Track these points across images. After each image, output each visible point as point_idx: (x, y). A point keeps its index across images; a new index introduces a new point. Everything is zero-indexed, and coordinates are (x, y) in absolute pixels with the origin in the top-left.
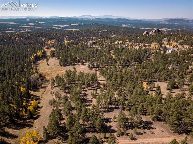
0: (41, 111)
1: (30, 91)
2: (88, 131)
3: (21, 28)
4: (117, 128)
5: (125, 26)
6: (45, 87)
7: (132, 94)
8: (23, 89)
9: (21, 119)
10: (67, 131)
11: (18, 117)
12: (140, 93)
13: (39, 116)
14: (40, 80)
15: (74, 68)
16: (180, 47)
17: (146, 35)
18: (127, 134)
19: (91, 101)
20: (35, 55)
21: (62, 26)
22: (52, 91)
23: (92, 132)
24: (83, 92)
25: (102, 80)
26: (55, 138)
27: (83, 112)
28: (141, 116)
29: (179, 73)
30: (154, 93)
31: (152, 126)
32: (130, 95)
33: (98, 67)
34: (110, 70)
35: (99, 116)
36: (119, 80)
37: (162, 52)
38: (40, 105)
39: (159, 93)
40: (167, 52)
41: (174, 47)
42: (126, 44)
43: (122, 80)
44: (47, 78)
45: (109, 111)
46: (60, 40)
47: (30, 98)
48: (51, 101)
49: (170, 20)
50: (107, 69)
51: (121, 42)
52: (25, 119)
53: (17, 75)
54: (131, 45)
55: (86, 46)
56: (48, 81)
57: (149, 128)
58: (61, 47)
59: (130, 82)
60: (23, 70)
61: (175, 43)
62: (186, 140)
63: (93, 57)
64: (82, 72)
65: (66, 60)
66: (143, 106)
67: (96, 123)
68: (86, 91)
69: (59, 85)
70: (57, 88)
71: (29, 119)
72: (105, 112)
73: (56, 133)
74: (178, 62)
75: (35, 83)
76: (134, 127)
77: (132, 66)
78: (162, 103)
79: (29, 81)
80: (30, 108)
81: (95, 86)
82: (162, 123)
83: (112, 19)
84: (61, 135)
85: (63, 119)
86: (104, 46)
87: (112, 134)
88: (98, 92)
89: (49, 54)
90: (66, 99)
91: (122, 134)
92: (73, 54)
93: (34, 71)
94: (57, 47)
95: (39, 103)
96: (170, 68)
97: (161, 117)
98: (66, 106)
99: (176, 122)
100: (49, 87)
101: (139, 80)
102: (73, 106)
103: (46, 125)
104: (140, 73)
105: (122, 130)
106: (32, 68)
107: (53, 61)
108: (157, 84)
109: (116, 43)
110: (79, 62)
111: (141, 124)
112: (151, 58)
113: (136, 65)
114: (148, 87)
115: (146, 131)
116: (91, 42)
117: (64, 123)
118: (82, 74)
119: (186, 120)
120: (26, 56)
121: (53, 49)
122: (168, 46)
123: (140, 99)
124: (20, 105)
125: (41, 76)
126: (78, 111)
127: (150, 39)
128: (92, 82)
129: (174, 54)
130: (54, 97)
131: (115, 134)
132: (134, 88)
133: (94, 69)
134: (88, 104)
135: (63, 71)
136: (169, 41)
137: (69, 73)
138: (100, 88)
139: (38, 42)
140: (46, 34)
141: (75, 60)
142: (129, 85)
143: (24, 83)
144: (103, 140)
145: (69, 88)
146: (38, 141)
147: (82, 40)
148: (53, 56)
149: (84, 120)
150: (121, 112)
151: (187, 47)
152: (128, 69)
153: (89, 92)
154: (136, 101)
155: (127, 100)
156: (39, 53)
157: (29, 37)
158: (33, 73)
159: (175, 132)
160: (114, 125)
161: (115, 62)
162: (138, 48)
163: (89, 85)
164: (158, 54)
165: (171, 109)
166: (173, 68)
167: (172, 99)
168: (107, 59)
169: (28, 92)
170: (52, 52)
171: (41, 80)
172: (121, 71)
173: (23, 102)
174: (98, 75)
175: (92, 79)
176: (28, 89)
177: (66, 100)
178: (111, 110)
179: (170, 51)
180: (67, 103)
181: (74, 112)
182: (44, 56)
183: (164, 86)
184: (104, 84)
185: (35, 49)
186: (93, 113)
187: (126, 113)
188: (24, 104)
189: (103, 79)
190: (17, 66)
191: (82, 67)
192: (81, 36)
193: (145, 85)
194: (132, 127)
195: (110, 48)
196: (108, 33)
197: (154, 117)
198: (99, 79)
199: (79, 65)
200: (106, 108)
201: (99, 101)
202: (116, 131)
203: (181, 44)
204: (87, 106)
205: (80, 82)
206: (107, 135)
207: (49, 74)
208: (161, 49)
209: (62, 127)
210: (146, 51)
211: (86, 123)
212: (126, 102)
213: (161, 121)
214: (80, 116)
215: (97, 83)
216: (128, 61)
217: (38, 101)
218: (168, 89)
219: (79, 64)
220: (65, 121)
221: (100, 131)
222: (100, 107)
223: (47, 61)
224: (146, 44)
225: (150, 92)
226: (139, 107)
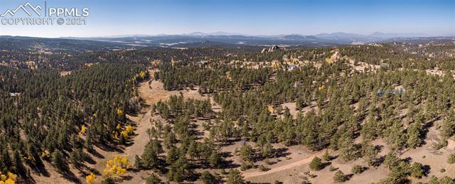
0: (135, 139)
1: (127, 115)
2: (199, 167)
3: (127, 47)
4: (241, 161)
5: (241, 43)
6: (144, 113)
7: (257, 121)
8: (119, 112)
9: (112, 142)
10: (167, 165)
11: (109, 139)
12: (267, 119)
13: (133, 143)
14: (139, 104)
15: (181, 93)
16: (300, 62)
17: (264, 52)
18: (256, 167)
19: (203, 134)
20: (137, 75)
21: (170, 45)
22: (152, 118)
23: (204, 168)
24: (192, 123)
25: (217, 108)
26: (150, 169)
27: (191, 146)
28: (272, 145)
29: (305, 90)
30: (283, 117)
31: (287, 152)
32: (254, 123)
33: (211, 92)
34: (227, 96)
35: (213, 151)
36: (239, 107)
37: (284, 70)
38: (136, 132)
39: (288, 115)
40: (289, 70)
41: (295, 63)
42: (244, 63)
43: (243, 107)
44: (148, 102)
45: (228, 145)
46: (166, 60)
47: (125, 122)
48: (149, 130)
49: (287, 37)
50: (223, 94)
51: (238, 61)
52: (116, 144)
53: (116, 95)
54: (250, 65)
55: (197, 67)
56: (148, 106)
57: (284, 155)
58: (166, 68)
59: (252, 108)
60: (123, 91)
61: (295, 60)
62: (327, 154)
63: (205, 80)
64: (191, 98)
65: (171, 84)
66: (272, 133)
67: (210, 158)
68: (196, 121)
69: (161, 113)
70: (159, 116)
71: (120, 143)
72: (222, 145)
73: (151, 165)
74: (302, 79)
75: (133, 106)
76: (264, 158)
77: (253, 88)
78: (293, 126)
79: (127, 104)
80: (124, 133)
81: (208, 115)
82: (299, 146)
83: (226, 36)
84: (158, 168)
85: (163, 152)
86: (218, 67)
87: (234, 169)
88: (212, 123)
89: (153, 76)
90: (169, 129)
91: (249, 167)
92: (180, 77)
93: (134, 94)
94: (162, 68)
95: (135, 130)
96: (295, 86)
97: (296, 140)
98: (168, 138)
99: (313, 141)
100: (149, 113)
101: (264, 104)
102: (178, 139)
103: (140, 154)
104: (263, 96)
105: (248, 163)
106: (133, 90)
107: (156, 84)
108: (284, 106)
109: (232, 62)
110: (187, 86)
111: (273, 152)
112: (274, 78)
113: (257, 87)
114: (276, 111)
115: (281, 158)
116: (203, 62)
117: (164, 157)
118: (191, 101)
119: (322, 135)
120: (128, 76)
121: (157, 71)
122: (289, 63)
123: (267, 126)
124: (113, 127)
125: (141, 99)
126: (184, 144)
127: (269, 57)
128: (204, 111)
129: (297, 71)
130: (154, 126)
131: (239, 169)
132: (258, 114)
133: (206, 95)
134: (199, 137)
135: (166, 96)
136: (289, 57)
137: (174, 100)
138: (215, 117)
139: (142, 62)
140: (152, 53)
141: (182, 83)
142: (252, 111)
143: (122, 105)
144: (221, 175)
145: (173, 117)
146: (128, 168)
147: (192, 60)
148: (157, 78)
149: (192, 155)
150: (245, 144)
151: (307, 62)
152: (248, 93)
153: (200, 123)
154: (262, 129)
155: (251, 129)
156: (142, 74)
157: (134, 56)
158: (133, 96)
159: (314, 150)
160: (236, 160)
161: (233, 86)
162: (258, 68)
163: (199, 115)
164: (280, 72)
165: (305, 129)
166: (298, 86)
167: (303, 119)
168: (222, 82)
169: (124, 116)
170: (156, 73)
171: (141, 104)
172: (241, 96)
173: (117, 125)
174: (212, 102)
175: (204, 107)
176: (125, 112)
177: (169, 131)
178: (231, 143)
179: (292, 68)
180: (169, 134)
181: (179, 145)
182: (147, 77)
183: (292, 106)
184: (219, 113)
185: (138, 69)
186: (206, 148)
187: (252, 145)
188: (118, 127)
189: (218, 106)
190: (118, 86)
191: (191, 92)
192: (190, 55)
193: (271, 109)
194: (261, 158)
195: (226, 69)
196: (221, 51)
197: (288, 143)
198: (213, 107)
199: (188, 90)
200: (224, 141)
201: (213, 134)
202: (239, 166)
203: (301, 60)
204: (197, 139)
205: (188, 110)
206: (227, 170)
207: (150, 99)
208: (283, 67)
209: (160, 160)
210: (267, 70)
211: (196, 159)
212: (250, 132)
213: (297, 144)
214: (187, 150)
215: (211, 111)
216: (248, 83)
217: (134, 127)
218: (297, 109)
219: (188, 88)
220: (166, 154)
221: (216, 167)
222: (215, 140)
223: (150, 83)
224: (267, 63)
225: (278, 116)
226: (268, 136)
